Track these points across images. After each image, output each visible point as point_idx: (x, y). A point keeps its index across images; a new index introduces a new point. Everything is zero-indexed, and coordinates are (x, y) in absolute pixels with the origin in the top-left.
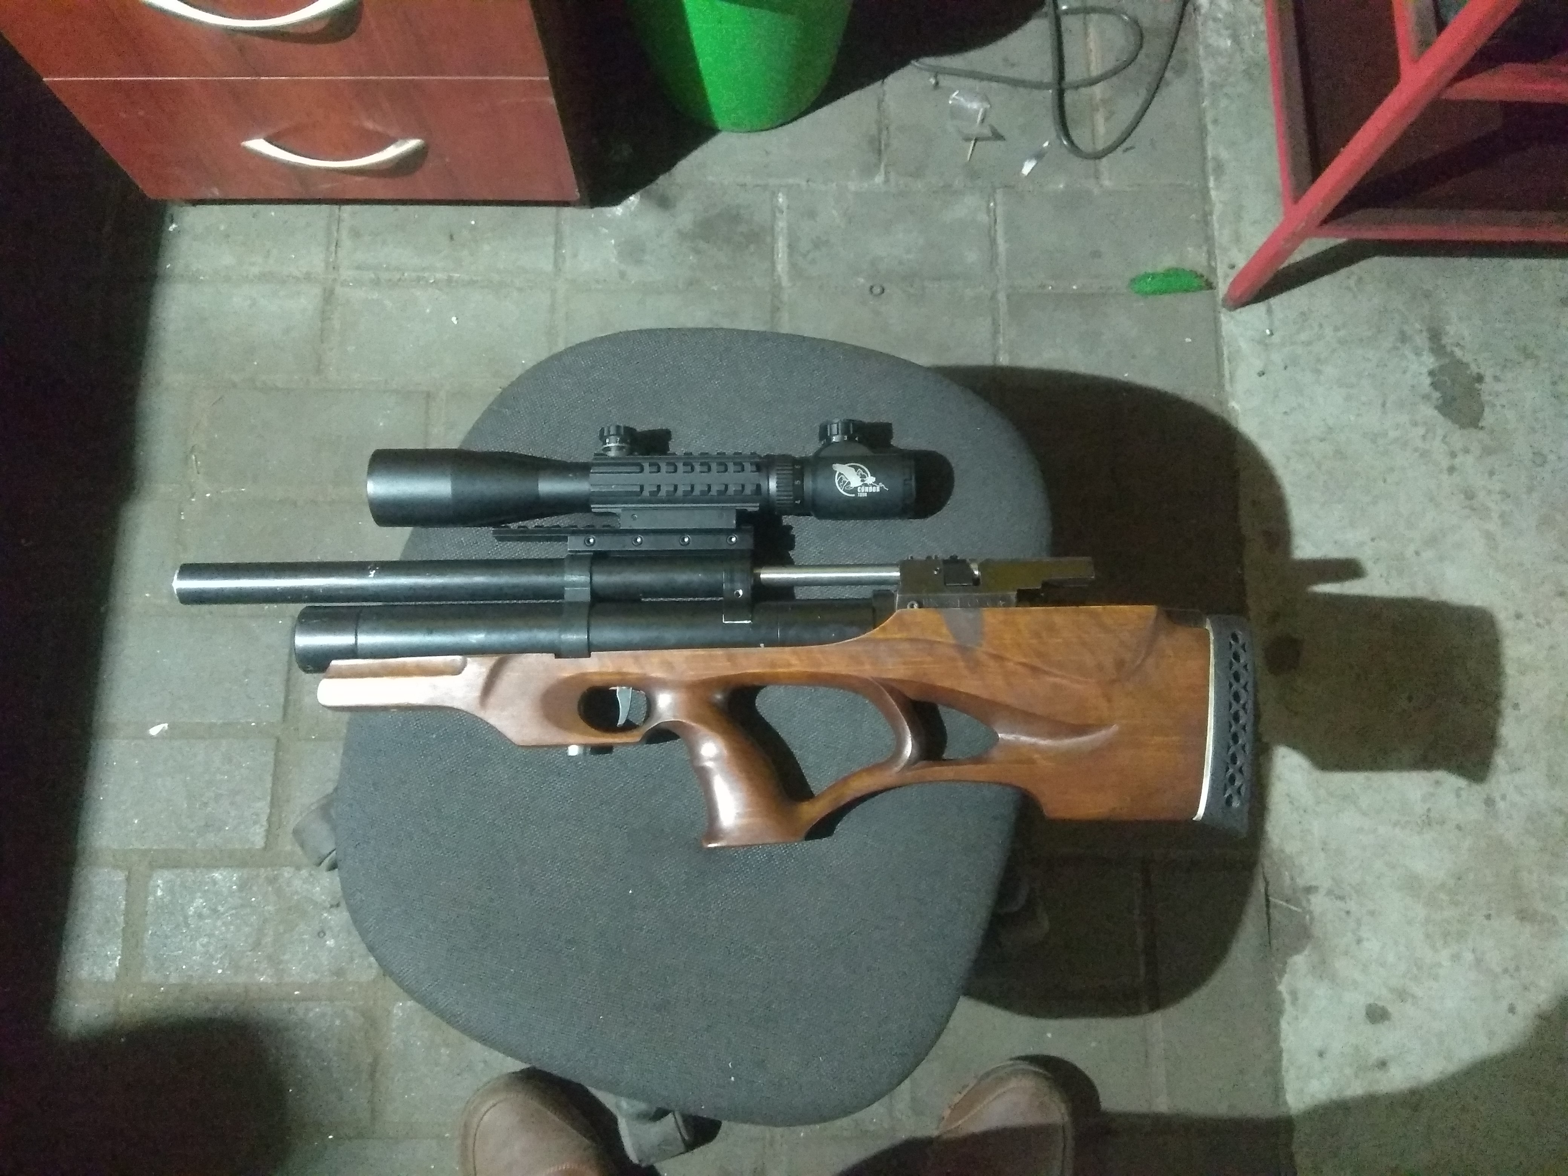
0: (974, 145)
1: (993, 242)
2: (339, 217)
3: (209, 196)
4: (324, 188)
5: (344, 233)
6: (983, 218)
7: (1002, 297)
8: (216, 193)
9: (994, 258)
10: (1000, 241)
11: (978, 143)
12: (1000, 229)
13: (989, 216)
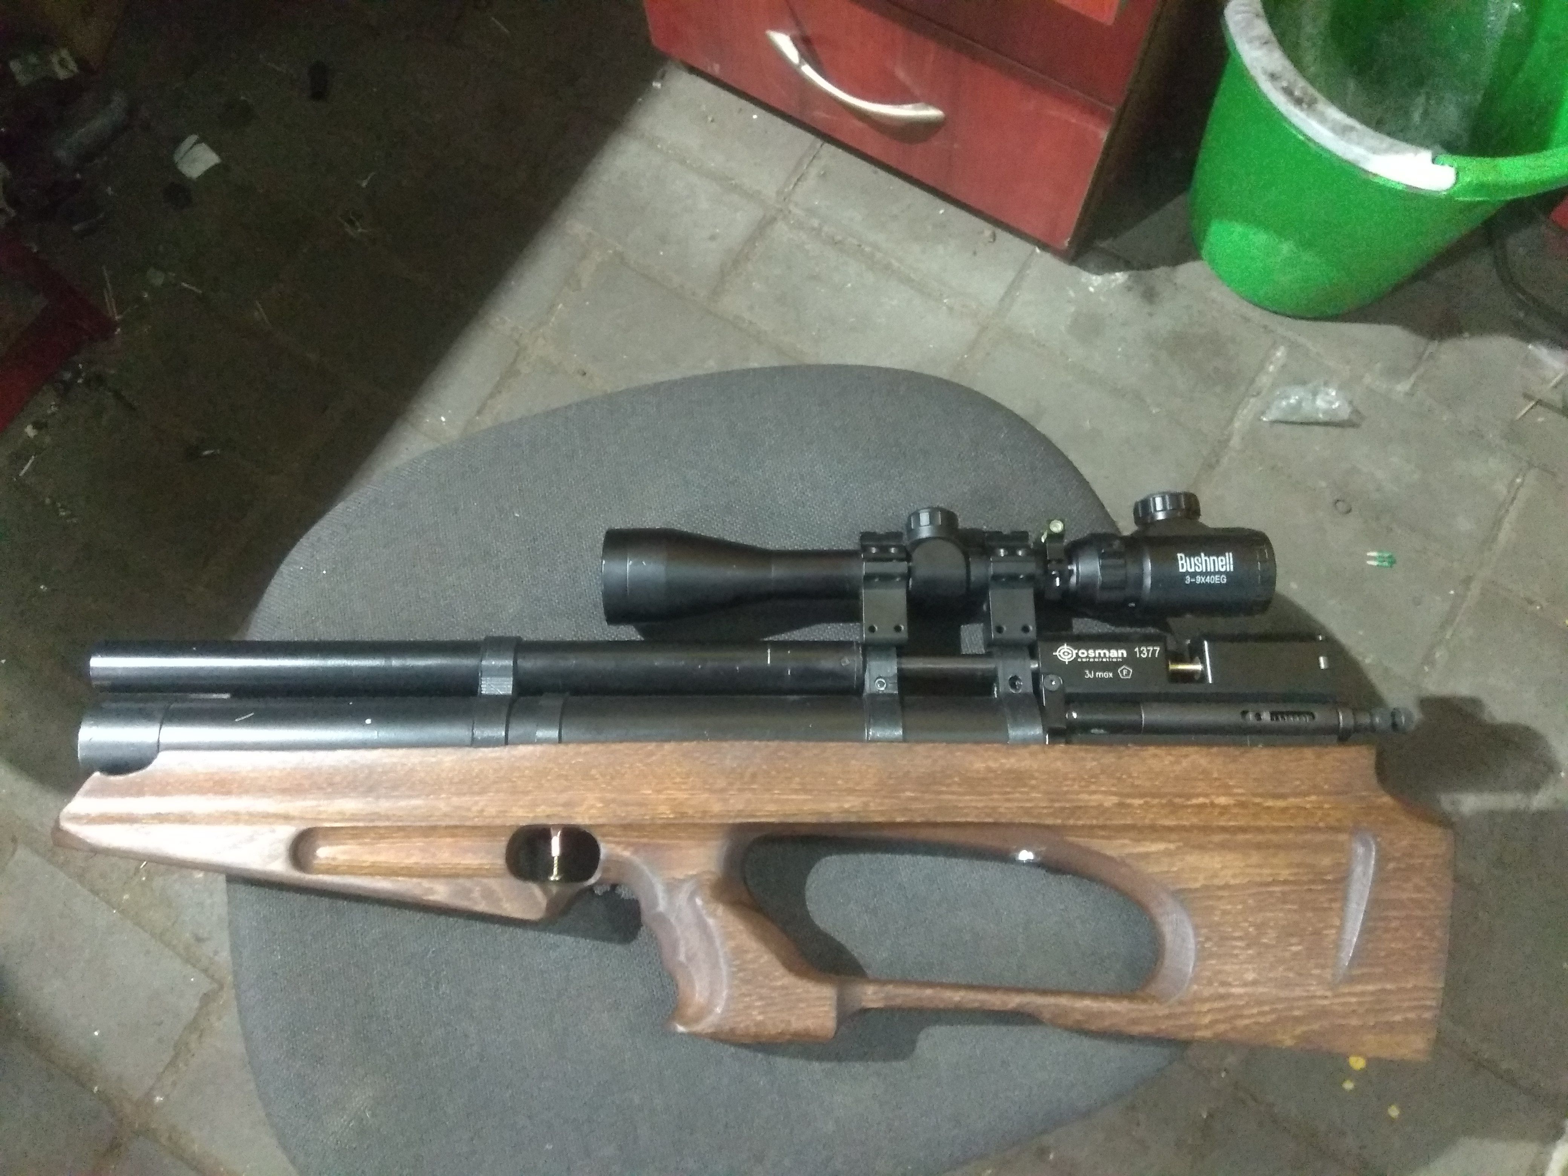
0: (1532, 408)
1: (1497, 523)
2: (818, 152)
3: (709, 70)
4: (819, 115)
5: (813, 172)
6: (1501, 488)
7: (1475, 589)
8: (716, 69)
9: (1489, 540)
10: (1506, 526)
11: (1538, 407)
12: (1513, 514)
13: (1509, 492)
